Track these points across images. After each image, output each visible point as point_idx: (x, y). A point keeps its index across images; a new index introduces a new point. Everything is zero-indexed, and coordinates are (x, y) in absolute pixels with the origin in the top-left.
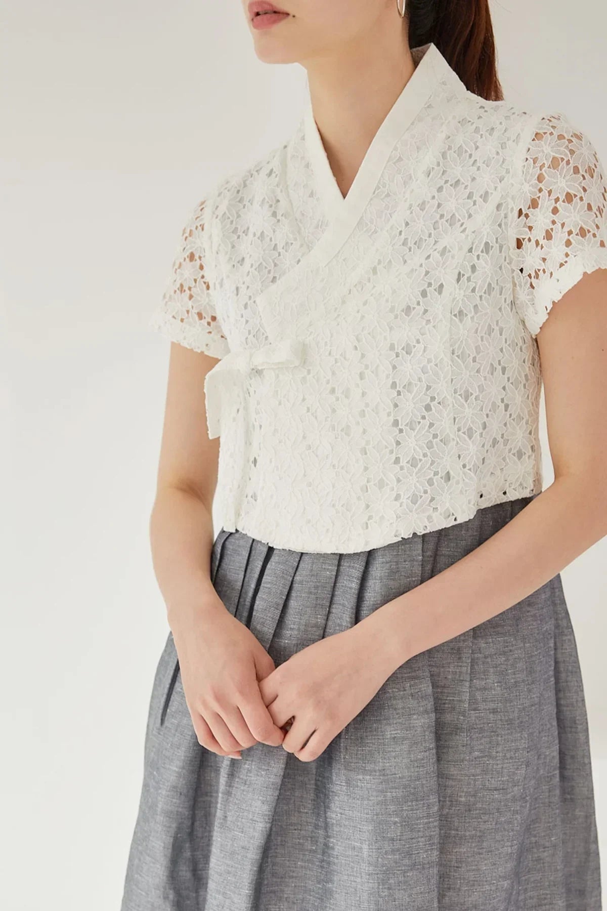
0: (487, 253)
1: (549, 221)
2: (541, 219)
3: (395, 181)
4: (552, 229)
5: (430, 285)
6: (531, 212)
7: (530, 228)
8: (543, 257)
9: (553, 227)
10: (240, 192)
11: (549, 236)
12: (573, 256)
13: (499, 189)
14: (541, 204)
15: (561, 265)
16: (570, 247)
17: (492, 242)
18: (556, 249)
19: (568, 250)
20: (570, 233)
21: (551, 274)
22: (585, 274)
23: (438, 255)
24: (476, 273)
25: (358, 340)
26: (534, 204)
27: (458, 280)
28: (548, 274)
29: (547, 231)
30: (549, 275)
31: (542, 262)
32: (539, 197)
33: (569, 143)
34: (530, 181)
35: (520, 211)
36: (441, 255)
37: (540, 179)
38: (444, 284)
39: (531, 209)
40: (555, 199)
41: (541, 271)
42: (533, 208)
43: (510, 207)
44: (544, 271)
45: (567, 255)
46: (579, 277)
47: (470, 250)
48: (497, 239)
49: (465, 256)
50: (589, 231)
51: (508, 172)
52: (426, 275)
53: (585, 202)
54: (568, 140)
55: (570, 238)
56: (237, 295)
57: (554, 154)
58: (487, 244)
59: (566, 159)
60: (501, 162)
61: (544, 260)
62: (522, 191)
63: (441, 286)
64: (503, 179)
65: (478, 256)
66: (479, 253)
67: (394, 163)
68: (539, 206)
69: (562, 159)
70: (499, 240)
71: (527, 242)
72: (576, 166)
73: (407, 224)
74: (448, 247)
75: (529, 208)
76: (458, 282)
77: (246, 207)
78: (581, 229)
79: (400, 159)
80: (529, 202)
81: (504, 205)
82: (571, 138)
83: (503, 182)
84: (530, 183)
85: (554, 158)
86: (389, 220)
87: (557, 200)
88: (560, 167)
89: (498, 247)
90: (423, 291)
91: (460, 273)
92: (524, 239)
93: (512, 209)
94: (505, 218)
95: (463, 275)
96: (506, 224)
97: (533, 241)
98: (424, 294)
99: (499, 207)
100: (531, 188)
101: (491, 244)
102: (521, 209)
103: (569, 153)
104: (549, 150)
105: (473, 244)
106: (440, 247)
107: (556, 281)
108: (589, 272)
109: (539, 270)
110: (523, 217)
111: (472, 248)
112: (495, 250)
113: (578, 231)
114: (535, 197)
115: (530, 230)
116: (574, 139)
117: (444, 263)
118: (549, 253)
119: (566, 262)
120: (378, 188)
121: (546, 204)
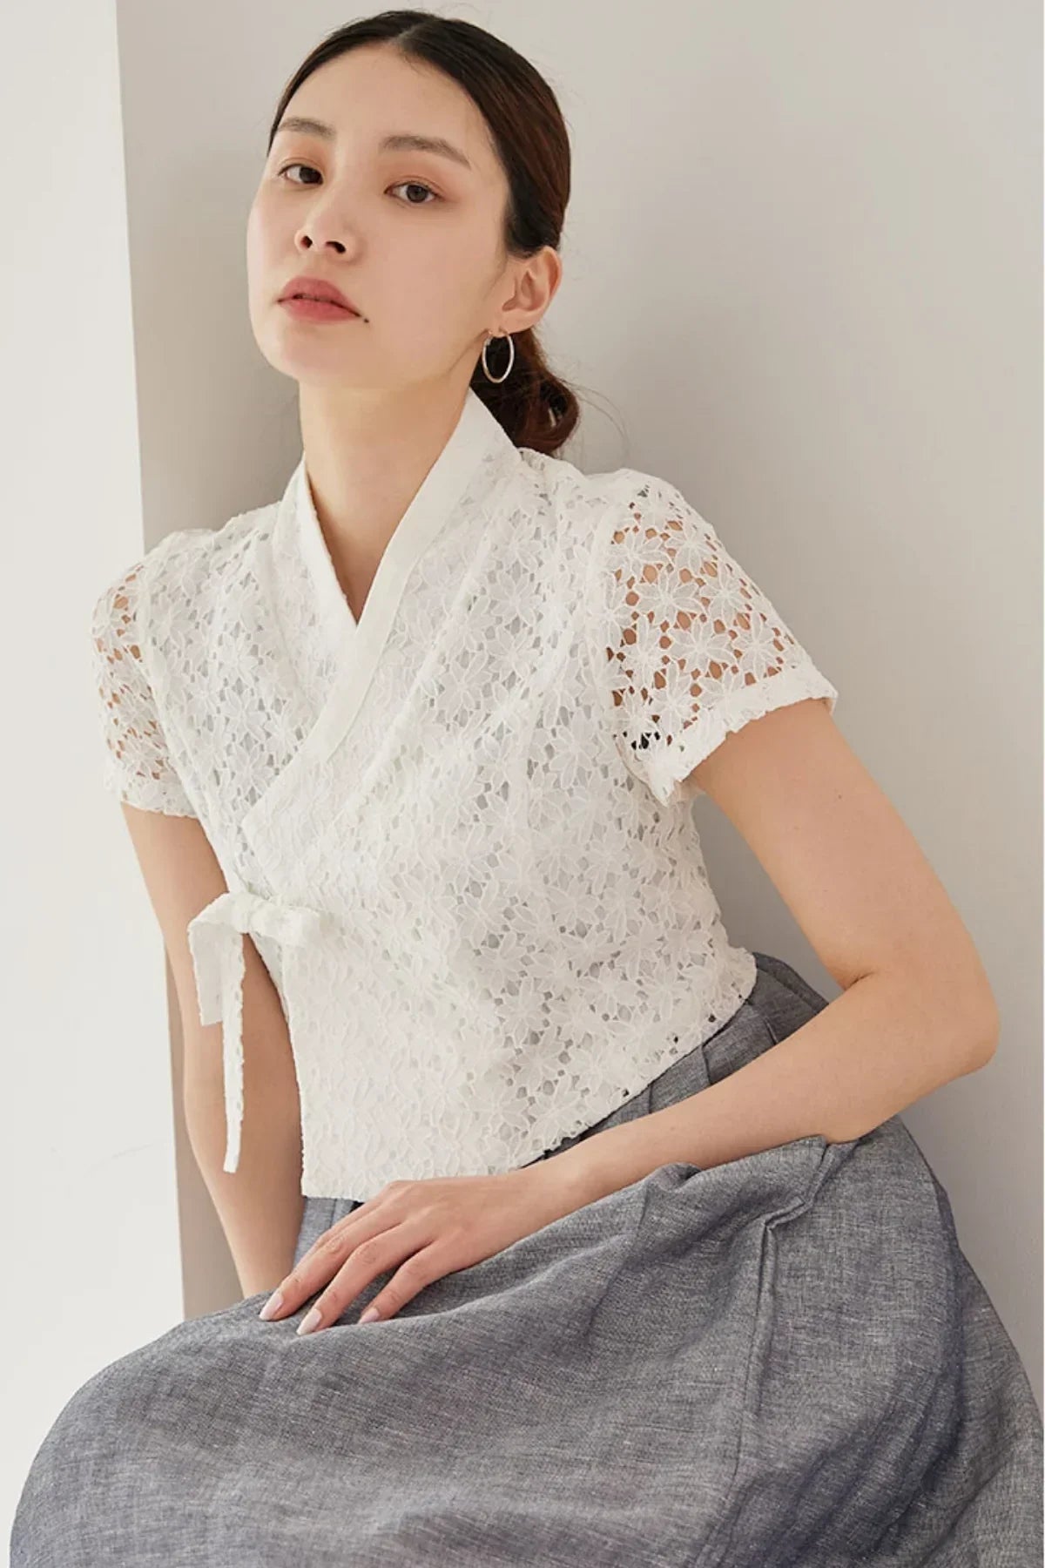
0: (566, 723)
1: (657, 660)
2: (645, 657)
3: (418, 620)
4: (664, 671)
5: (488, 787)
6: (625, 650)
7: (630, 673)
8: (655, 713)
9: (665, 667)
10: (192, 603)
11: (659, 681)
12: (706, 710)
13: (570, 624)
14: (641, 635)
15: (687, 724)
16: (700, 696)
17: (571, 706)
18: (675, 702)
19: (695, 700)
20: (696, 674)
21: (670, 739)
22: (729, 734)
23: (493, 740)
24: (556, 757)
25: (398, 885)
26: (629, 637)
27: (530, 774)
28: (663, 739)
29: (656, 674)
30: (666, 742)
31: (652, 722)
32: (635, 627)
33: (665, 540)
34: (615, 604)
35: (610, 653)
36: (498, 739)
37: (632, 599)
38: (509, 782)
39: (626, 645)
40: (661, 626)
41: (653, 737)
42: (629, 643)
43: (590, 647)
44: (657, 736)
45: (696, 708)
46: (720, 739)
47: (540, 725)
48: (577, 700)
49: (534, 735)
50: (725, 666)
51: (580, 596)
52: (479, 773)
53: (710, 621)
54: (661, 536)
55: (698, 681)
56: (218, 783)
57: (645, 562)
58: (563, 709)
59: (665, 565)
60: (568, 582)
61: (656, 719)
62: (604, 622)
63: (506, 785)
64: (574, 608)
65: (554, 732)
66: (554, 726)
67: (416, 593)
68: (638, 639)
69: (660, 566)
70: (581, 701)
71: (629, 694)
72: (685, 570)
73: (441, 689)
74: (505, 723)
75: (622, 644)
76: (530, 777)
77: (200, 627)
78: (713, 664)
79: (424, 586)
80: (621, 637)
81: (580, 646)
82: (666, 532)
83: (574, 612)
84: (616, 609)
85: (646, 567)
86: (412, 680)
87: (665, 626)
88: (659, 578)
89: (583, 712)
90: (479, 797)
91: (530, 762)
92: (622, 691)
93: (594, 651)
94: (586, 664)
95: (536, 764)
96: (588, 674)
97: (638, 692)
98: (482, 802)
99: (573, 651)
100: (618, 615)
101: (569, 710)
102: (609, 649)
103: (667, 555)
104: (637, 557)
105: (542, 712)
106: (493, 724)
107: (679, 750)
108: (735, 730)
109: (648, 735)
110: (615, 658)
111: (541, 720)
112: (579, 717)
113: (707, 670)
114: (629, 627)
115: (630, 676)
116: (670, 532)
117: (504, 751)
118: (664, 707)
119: (695, 719)
120: (394, 632)
121: (648, 633)
